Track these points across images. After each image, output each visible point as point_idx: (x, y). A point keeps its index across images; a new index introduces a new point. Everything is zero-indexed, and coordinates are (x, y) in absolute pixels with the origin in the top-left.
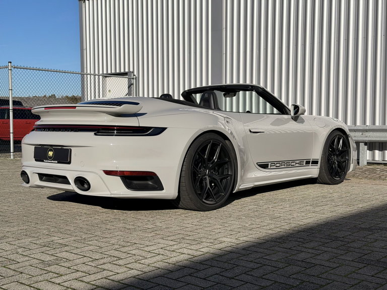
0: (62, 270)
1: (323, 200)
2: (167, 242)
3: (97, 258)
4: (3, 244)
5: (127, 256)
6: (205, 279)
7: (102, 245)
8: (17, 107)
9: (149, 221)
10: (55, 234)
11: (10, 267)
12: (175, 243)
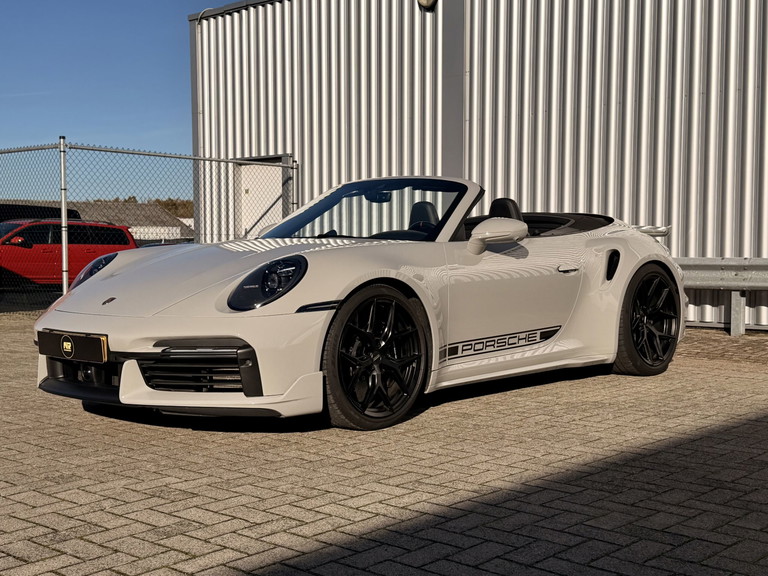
0: (195, 546)
1: (676, 404)
2: (387, 489)
3: (258, 522)
4: (73, 491)
5: (316, 518)
6: (476, 567)
7: (265, 494)
8: (75, 222)
9: (345, 445)
10: (169, 472)
11: (92, 538)
12: (405, 491)
